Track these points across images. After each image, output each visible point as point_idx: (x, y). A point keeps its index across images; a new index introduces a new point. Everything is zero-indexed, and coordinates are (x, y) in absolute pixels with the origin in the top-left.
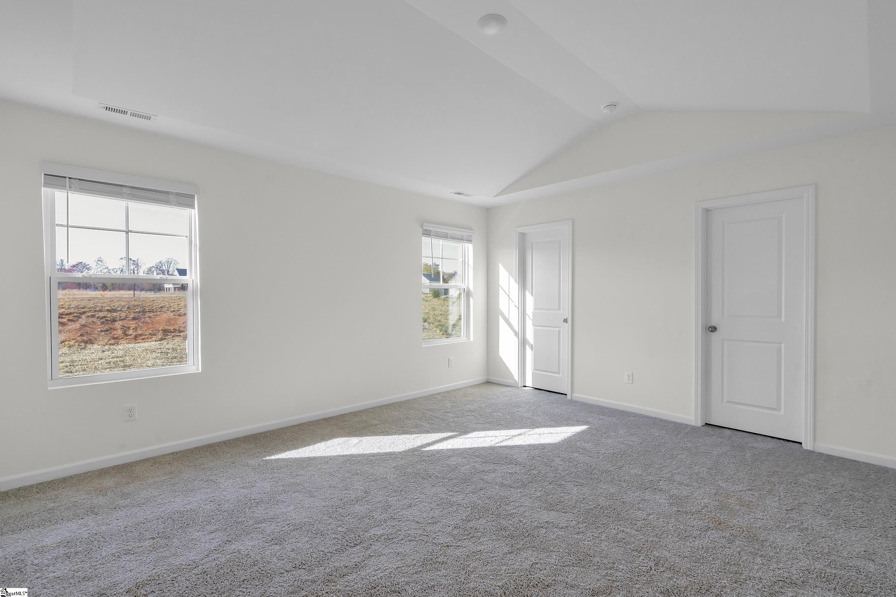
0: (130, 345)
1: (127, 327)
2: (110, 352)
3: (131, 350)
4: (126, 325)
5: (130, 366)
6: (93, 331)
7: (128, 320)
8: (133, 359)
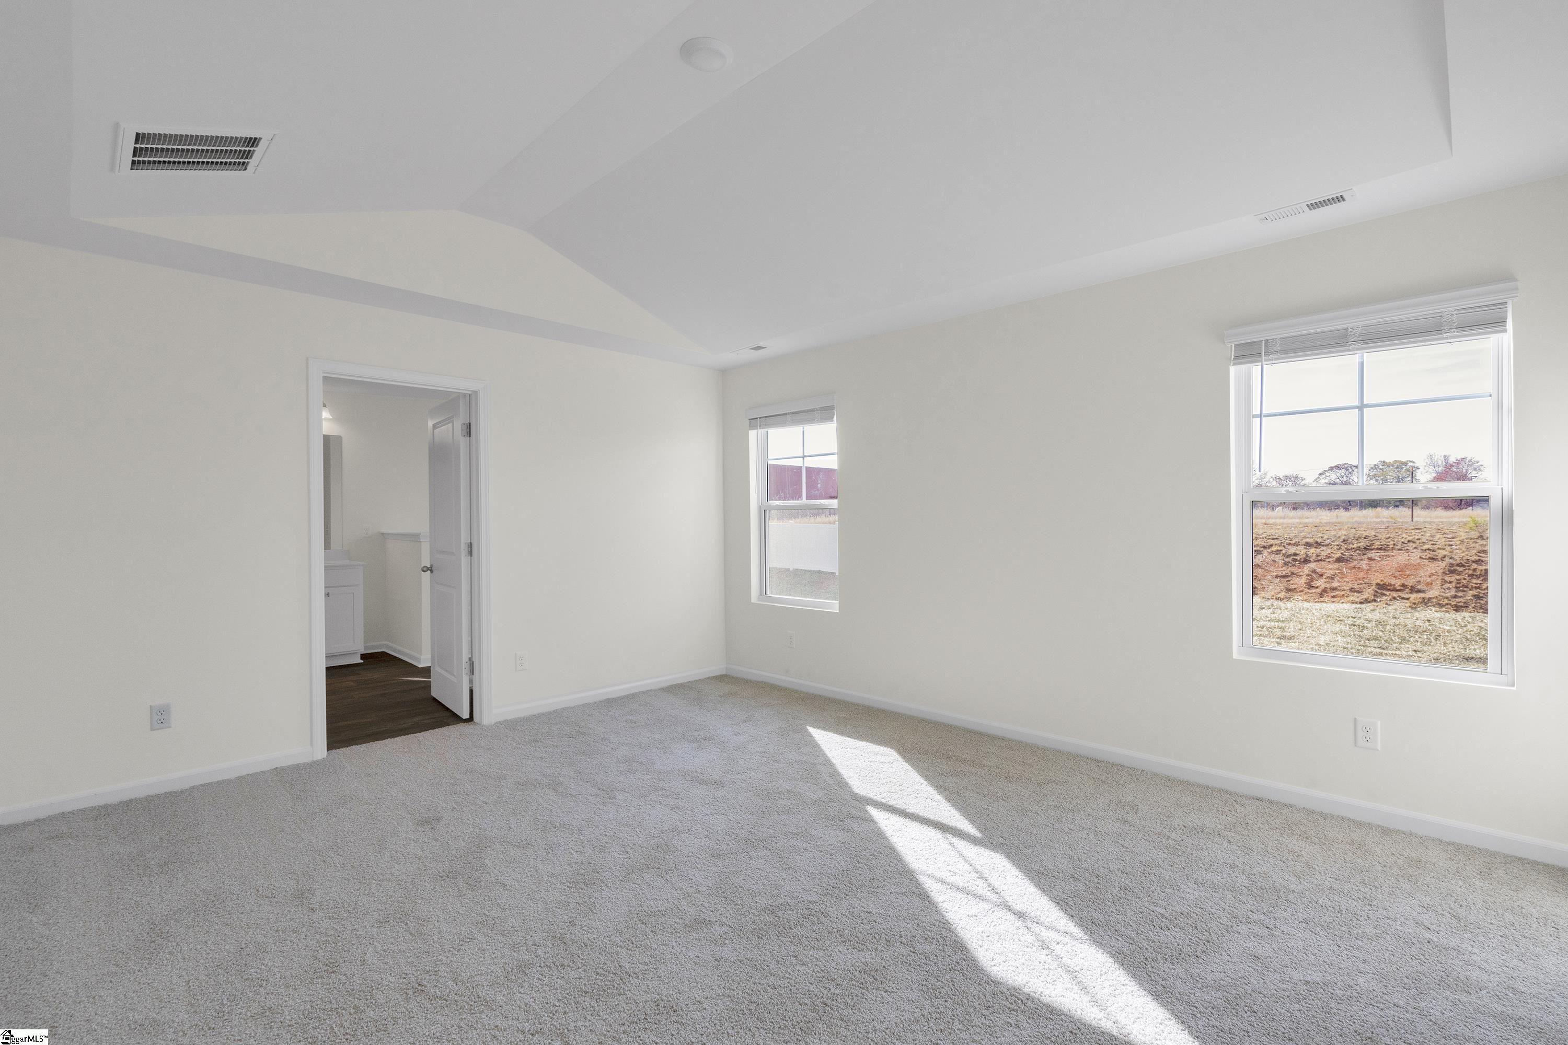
0: (1306, 605)
1: (1320, 573)
2: (1271, 611)
3: (1303, 612)
4: (1318, 570)
5: (1290, 638)
6: (1265, 576)
7: (1329, 562)
8: (1299, 627)
